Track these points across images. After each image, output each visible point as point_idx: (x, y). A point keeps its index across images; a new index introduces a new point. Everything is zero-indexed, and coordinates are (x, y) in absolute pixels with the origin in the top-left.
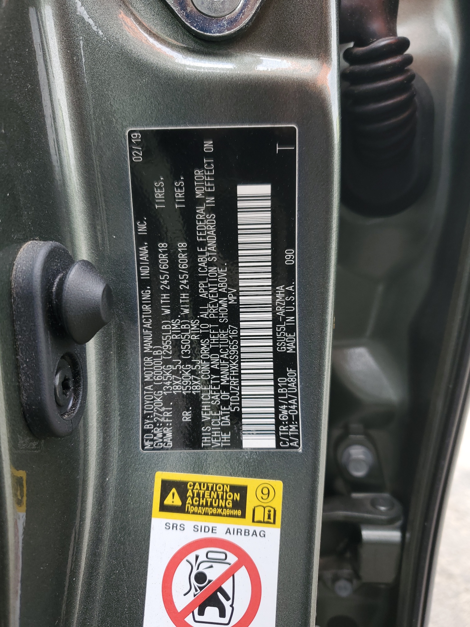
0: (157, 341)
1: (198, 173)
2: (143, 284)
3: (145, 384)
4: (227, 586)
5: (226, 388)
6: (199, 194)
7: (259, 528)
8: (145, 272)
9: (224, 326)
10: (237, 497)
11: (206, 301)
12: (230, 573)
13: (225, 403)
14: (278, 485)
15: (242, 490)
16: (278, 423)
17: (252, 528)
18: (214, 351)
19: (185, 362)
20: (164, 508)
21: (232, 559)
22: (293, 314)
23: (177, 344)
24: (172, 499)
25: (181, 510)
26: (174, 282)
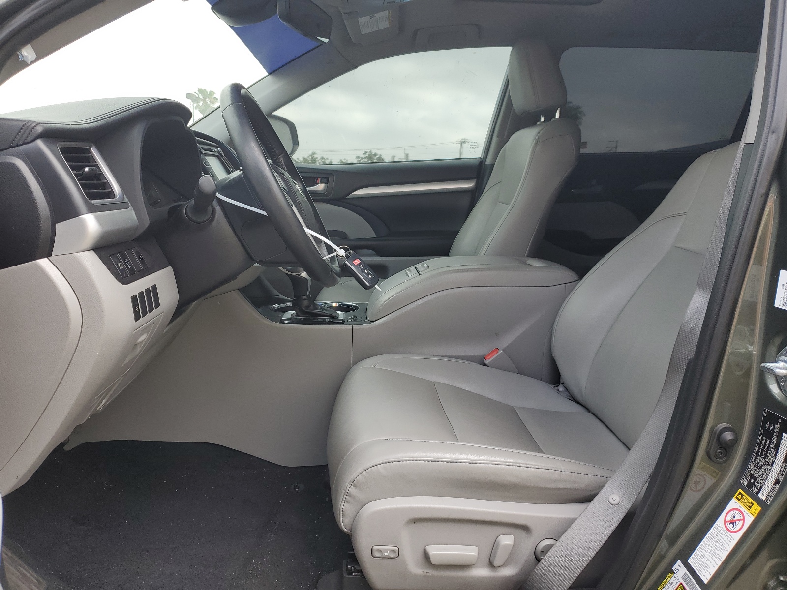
0: (755, 460)
1: (776, 425)
2: (758, 445)
3: (748, 468)
4: (737, 522)
5: (763, 480)
6: (775, 430)
7: (750, 515)
8: (759, 442)
9: (769, 465)
10: (751, 505)
11: (768, 457)
12: (739, 520)
13: (761, 483)
14: (760, 508)
15: (752, 504)
16: (768, 495)
17: (749, 514)
18: (765, 470)
19: (758, 468)
20: (737, 497)
21: (742, 518)
22: (784, 471)
23: (758, 463)
24: (739, 497)
25: (739, 500)
26: (764, 448)
